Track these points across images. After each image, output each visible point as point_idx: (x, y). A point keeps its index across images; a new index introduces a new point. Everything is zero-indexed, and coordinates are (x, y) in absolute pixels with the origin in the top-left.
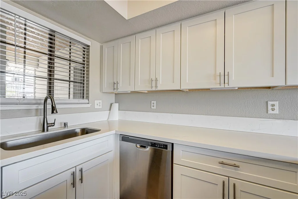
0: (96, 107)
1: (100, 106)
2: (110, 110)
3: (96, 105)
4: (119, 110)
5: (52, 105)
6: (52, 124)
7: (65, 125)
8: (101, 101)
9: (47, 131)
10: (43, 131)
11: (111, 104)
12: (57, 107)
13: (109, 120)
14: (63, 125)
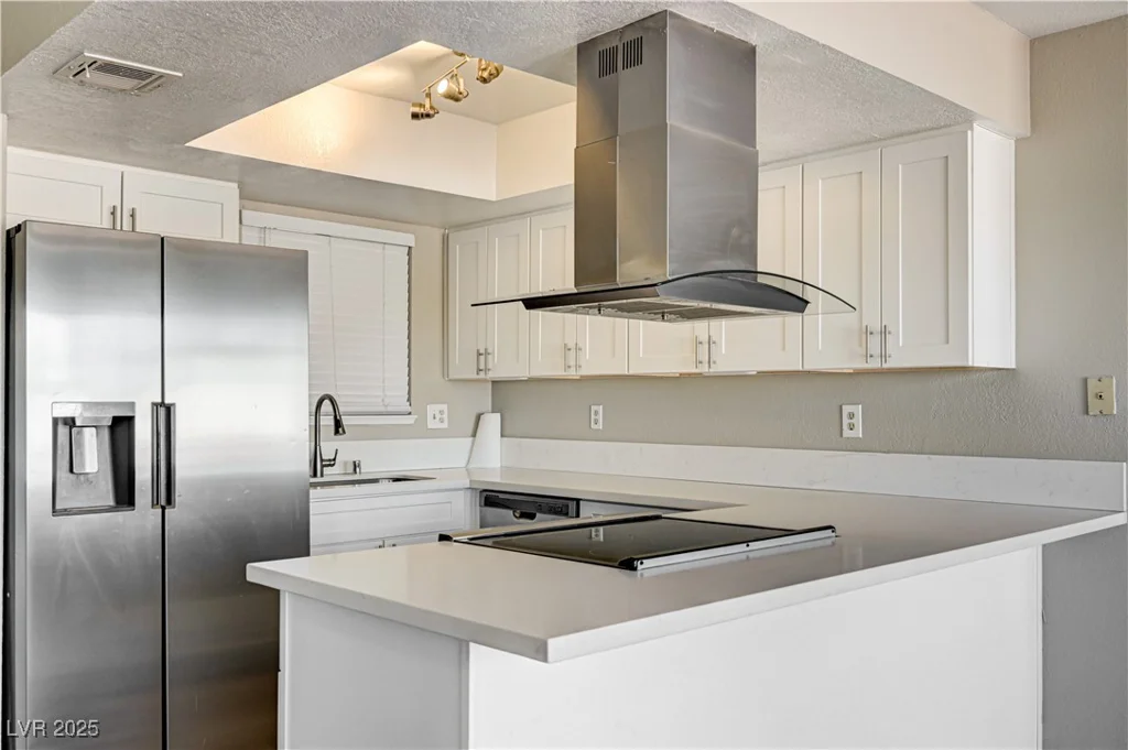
0: (432, 424)
1: (442, 421)
2: (474, 435)
3: (430, 417)
4: (502, 436)
5: (335, 417)
6: (330, 460)
7: (356, 466)
8: (444, 407)
9: (322, 476)
10: (315, 475)
11: (478, 417)
12: (346, 421)
13: (471, 466)
14: (351, 470)
